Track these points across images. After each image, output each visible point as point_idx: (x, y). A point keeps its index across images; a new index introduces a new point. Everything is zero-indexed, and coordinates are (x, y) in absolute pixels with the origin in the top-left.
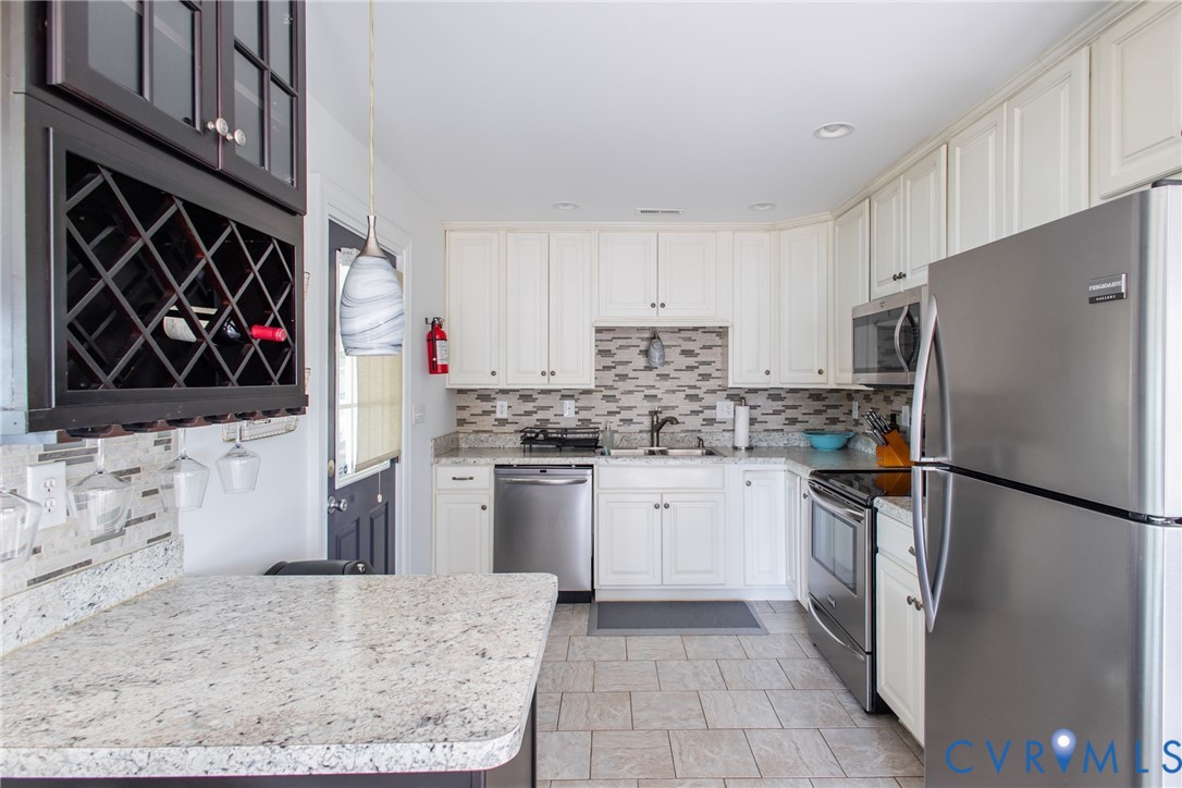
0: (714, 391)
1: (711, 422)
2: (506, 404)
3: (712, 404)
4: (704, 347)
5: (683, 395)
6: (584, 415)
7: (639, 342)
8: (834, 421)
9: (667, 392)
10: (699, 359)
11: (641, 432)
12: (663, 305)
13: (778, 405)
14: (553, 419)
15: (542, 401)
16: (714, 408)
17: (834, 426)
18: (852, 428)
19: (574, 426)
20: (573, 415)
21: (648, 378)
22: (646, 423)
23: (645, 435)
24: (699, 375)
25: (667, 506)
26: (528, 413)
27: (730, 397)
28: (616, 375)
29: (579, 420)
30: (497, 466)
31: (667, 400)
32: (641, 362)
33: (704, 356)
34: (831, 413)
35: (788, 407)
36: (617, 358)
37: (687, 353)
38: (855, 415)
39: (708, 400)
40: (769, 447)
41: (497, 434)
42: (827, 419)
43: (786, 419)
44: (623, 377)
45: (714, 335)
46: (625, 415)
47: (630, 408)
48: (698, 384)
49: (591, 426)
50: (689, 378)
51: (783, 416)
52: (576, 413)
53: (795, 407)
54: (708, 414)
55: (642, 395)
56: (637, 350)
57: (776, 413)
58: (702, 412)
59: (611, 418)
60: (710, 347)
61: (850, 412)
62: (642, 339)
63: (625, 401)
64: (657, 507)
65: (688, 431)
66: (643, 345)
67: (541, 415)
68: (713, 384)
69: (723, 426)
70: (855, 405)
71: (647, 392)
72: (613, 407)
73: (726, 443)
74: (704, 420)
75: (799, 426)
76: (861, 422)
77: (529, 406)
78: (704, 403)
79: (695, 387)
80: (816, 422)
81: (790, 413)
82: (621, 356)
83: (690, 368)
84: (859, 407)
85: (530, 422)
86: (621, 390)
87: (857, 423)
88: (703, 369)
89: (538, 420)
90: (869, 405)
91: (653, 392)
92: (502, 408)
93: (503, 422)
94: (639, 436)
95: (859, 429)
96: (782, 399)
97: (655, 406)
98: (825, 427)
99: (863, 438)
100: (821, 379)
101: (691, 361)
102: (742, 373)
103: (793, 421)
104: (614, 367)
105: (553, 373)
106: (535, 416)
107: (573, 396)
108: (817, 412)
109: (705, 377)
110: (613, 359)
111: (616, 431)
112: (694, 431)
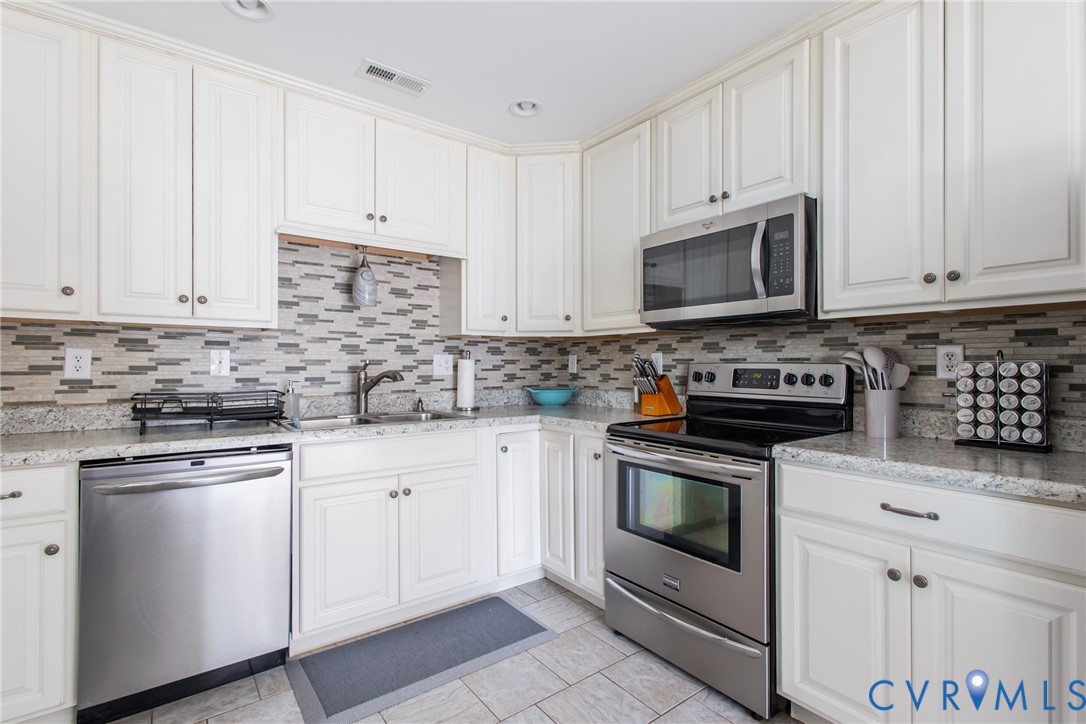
0: (430, 342)
1: (426, 380)
2: (87, 354)
3: (427, 359)
4: (420, 287)
5: (392, 346)
6: (245, 372)
7: (333, 272)
8: (547, 376)
9: (374, 341)
10: (413, 301)
11: (336, 394)
12: (383, 219)
13: (497, 360)
14: (189, 379)
15: (167, 349)
16: (430, 362)
17: (547, 382)
18: (568, 383)
19: (229, 390)
20: (226, 371)
21: (348, 322)
22: (346, 382)
23: (343, 399)
24: (414, 321)
25: (407, 492)
26: (135, 370)
27: (449, 350)
28: (300, 316)
29: (238, 380)
30: (83, 464)
31: (373, 353)
32: (339, 299)
33: (419, 298)
34: (545, 368)
35: (507, 362)
36: (300, 291)
37: (399, 293)
38: (573, 368)
39: (424, 352)
40: (490, 407)
41: (65, 407)
42: (542, 374)
43: (506, 375)
44: (311, 319)
45: (431, 273)
46: (314, 371)
47: (322, 362)
48: (412, 332)
49: (259, 388)
50: (401, 325)
51: (503, 371)
52: (233, 369)
53: (513, 362)
54: (423, 370)
55: (338, 344)
56: (331, 283)
57: (496, 368)
58: (416, 367)
59: (293, 377)
60: (426, 288)
61: (565, 367)
62: (340, 268)
63: (314, 352)
64: (394, 495)
65: (399, 391)
66: (342, 277)
67: (165, 372)
68: (428, 333)
69: (441, 385)
70: (572, 359)
71: (346, 341)
72: (294, 360)
73: (444, 405)
74: (419, 377)
75: (517, 382)
76: (580, 375)
77: (141, 358)
78: (420, 356)
79: (407, 336)
80: (533, 377)
81: (509, 369)
82: (308, 288)
83: (402, 312)
84: (578, 361)
85: (145, 383)
86: (308, 336)
87: (575, 377)
88: (418, 315)
89: (158, 381)
90: (596, 357)
91: (353, 341)
92: (78, 361)
93: (79, 386)
94: (334, 401)
95: (581, 383)
96: (502, 353)
97: (356, 360)
98: (540, 383)
99: (589, 392)
100: (567, 325)
101: (403, 303)
102: (478, 319)
103: (511, 377)
104: (297, 304)
105: (202, 300)
106: (153, 376)
107: (227, 343)
108: (534, 367)
109: (421, 324)
110: (295, 292)
111: (301, 395)
112: (408, 391)
